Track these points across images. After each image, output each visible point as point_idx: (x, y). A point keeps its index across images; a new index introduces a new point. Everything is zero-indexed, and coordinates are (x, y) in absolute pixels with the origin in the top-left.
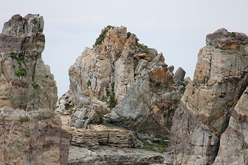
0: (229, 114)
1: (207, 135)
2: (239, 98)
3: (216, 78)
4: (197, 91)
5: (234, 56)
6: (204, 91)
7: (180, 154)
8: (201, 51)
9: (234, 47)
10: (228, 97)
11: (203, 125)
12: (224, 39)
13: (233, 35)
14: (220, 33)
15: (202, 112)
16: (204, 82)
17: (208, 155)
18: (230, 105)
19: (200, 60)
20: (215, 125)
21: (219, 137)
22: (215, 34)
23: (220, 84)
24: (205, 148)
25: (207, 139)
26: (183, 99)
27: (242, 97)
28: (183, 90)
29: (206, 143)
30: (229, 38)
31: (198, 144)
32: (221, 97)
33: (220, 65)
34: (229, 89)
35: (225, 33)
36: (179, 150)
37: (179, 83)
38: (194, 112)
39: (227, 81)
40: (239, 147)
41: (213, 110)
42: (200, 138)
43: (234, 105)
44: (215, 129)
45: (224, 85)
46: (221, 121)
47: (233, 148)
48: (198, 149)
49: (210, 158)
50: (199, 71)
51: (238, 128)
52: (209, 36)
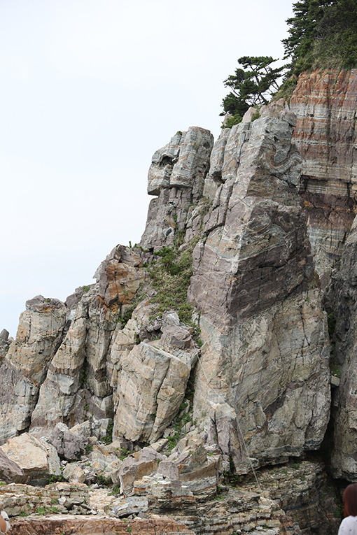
0: (47, 368)
1: (29, 386)
2: (55, 353)
3: (36, 337)
4: (19, 349)
5: (50, 318)
6: (25, 349)
7: (6, 404)
8: (22, 315)
9: (49, 310)
10: (46, 353)
11: (25, 378)
12: (41, 304)
13: (49, 300)
14: (37, 300)
15: (24, 367)
16: (25, 341)
17: (30, 404)
18: (47, 360)
19: (21, 322)
20: (35, 378)
21: (39, 387)
22: (34, 300)
23: (38, 342)
24: (27, 398)
25: (29, 390)
26: (7, 357)
27: (57, 353)
28: (7, 349)
29: (28, 394)
30: (45, 303)
31: (21, 395)
32: (40, 353)
33: (39, 326)
34: (46, 346)
35: (42, 299)
36: (5, 401)
37: (3, 342)
38: (17, 368)
39: (45, 339)
40: (56, 396)
41: (33, 365)
42: (23, 389)
43: (51, 359)
44: (35, 381)
45: (42, 343)
46: (40, 374)
47: (51, 397)
48: (21, 399)
49: (31, 406)
50: (21, 332)
51: (55, 379)
52: (28, 302)
